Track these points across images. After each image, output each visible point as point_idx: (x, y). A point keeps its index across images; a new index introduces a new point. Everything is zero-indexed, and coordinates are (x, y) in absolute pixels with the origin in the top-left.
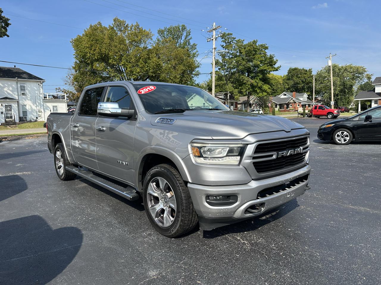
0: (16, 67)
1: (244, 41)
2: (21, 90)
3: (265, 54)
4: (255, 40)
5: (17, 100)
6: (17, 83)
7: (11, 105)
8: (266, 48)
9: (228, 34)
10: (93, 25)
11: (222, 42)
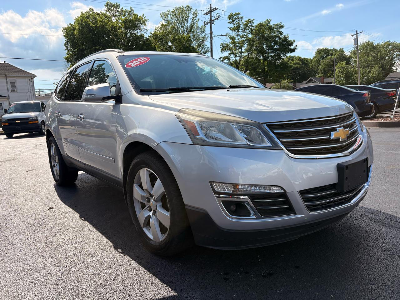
0: (6, 63)
1: (254, 19)
2: (12, 86)
3: (281, 33)
4: (268, 20)
5: (8, 98)
6: (6, 79)
7: (2, 103)
8: (282, 27)
9: (236, 14)
10: (84, 12)
11: (228, 23)
